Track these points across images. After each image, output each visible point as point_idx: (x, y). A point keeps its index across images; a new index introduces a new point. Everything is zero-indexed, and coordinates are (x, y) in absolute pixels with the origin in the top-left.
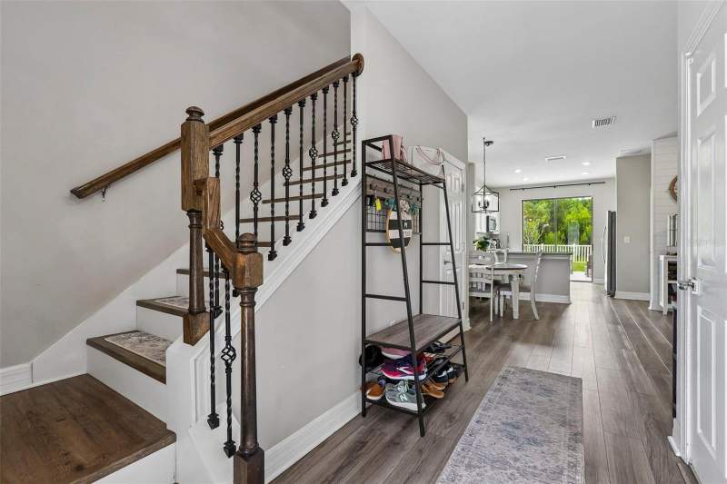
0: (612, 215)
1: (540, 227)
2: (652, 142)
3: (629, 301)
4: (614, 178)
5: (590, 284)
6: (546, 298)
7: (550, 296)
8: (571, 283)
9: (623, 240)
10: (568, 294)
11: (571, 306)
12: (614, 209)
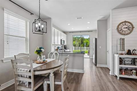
0: (96, 39)
1: (79, 44)
2: (111, 10)
3: (101, 68)
4: (96, 30)
5: (89, 59)
6: (76, 71)
7: (77, 70)
8: (84, 58)
9: (99, 47)
10: (83, 69)
11: (84, 74)
12: (97, 37)
